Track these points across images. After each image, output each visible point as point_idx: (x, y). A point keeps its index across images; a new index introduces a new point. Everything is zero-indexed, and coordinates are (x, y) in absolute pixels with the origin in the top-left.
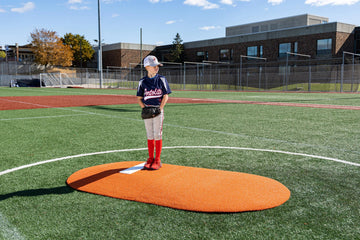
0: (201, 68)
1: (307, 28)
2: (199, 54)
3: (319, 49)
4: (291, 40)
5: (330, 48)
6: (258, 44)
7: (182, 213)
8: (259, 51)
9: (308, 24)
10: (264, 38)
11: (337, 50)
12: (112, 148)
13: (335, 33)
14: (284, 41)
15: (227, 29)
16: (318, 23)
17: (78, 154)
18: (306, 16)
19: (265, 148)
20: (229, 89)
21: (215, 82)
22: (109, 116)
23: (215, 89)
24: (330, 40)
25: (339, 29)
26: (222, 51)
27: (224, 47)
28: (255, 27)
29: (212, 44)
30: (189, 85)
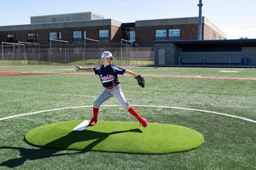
1: (92, 21)
2: (9, 36)
4: (82, 29)
5: (107, 36)
6: (57, 31)
8: (58, 36)
9: (92, 19)
10: (62, 27)
11: (112, 38)
13: (110, 26)
14: (77, 29)
15: (32, 18)
16: (98, 19)
18: (90, 13)
20: (40, 64)
21: (29, 59)
23: (29, 64)
25: (112, 24)
26: (29, 35)
27: (31, 32)
28: (54, 18)
29: (20, 29)
30: (6, 62)
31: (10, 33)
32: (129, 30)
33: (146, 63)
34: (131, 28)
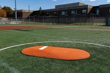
0: (48, 18)
1: (80, 6)
2: (47, 13)
3: (83, 12)
4: (75, 10)
5: (86, 12)
6: (65, 11)
7: (62, 61)
8: (65, 13)
10: (67, 9)
11: (88, 13)
12: (30, 42)
13: (87, 8)
14: (73, 10)
15: (56, 6)
16: (82, 5)
17: (20, 44)
18: (79, 3)
19: (76, 41)
20: (57, 24)
21: (53, 22)
22: (24, 33)
23: (53, 24)
24: (86, 10)
27: (55, 12)
28: (64, 6)
29: (51, 11)
30: (45, 23)
31: (48, 12)
32: (96, 9)
33: (102, 24)
34: (97, 8)
